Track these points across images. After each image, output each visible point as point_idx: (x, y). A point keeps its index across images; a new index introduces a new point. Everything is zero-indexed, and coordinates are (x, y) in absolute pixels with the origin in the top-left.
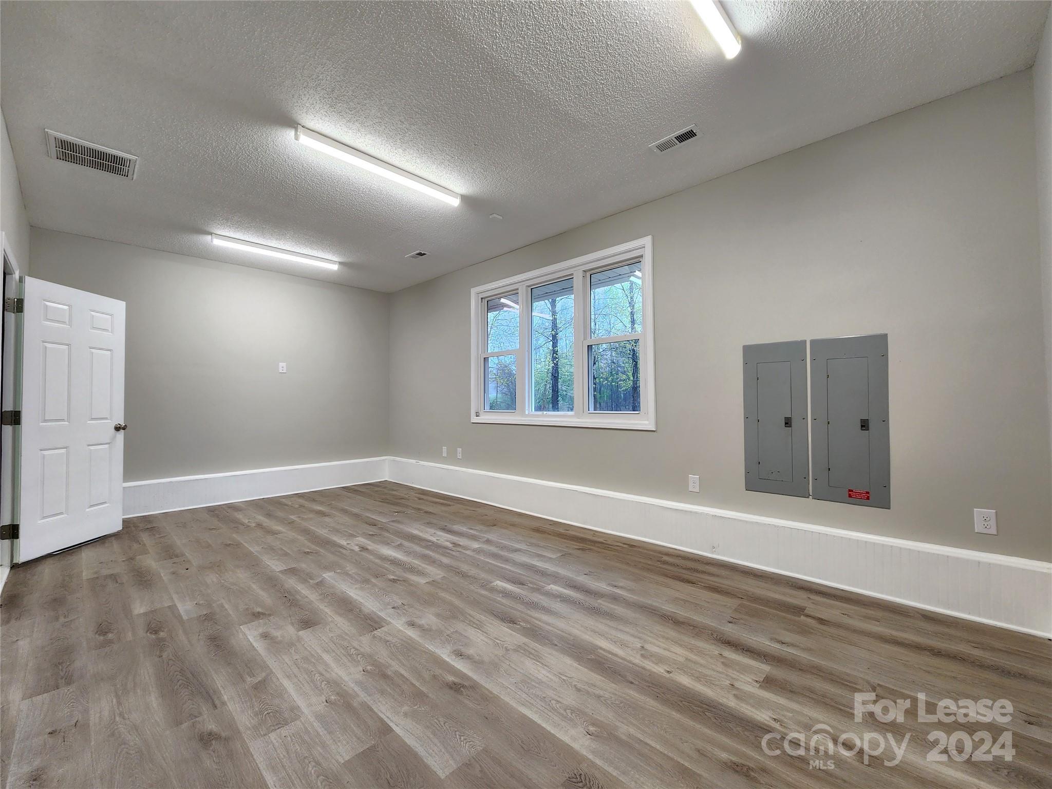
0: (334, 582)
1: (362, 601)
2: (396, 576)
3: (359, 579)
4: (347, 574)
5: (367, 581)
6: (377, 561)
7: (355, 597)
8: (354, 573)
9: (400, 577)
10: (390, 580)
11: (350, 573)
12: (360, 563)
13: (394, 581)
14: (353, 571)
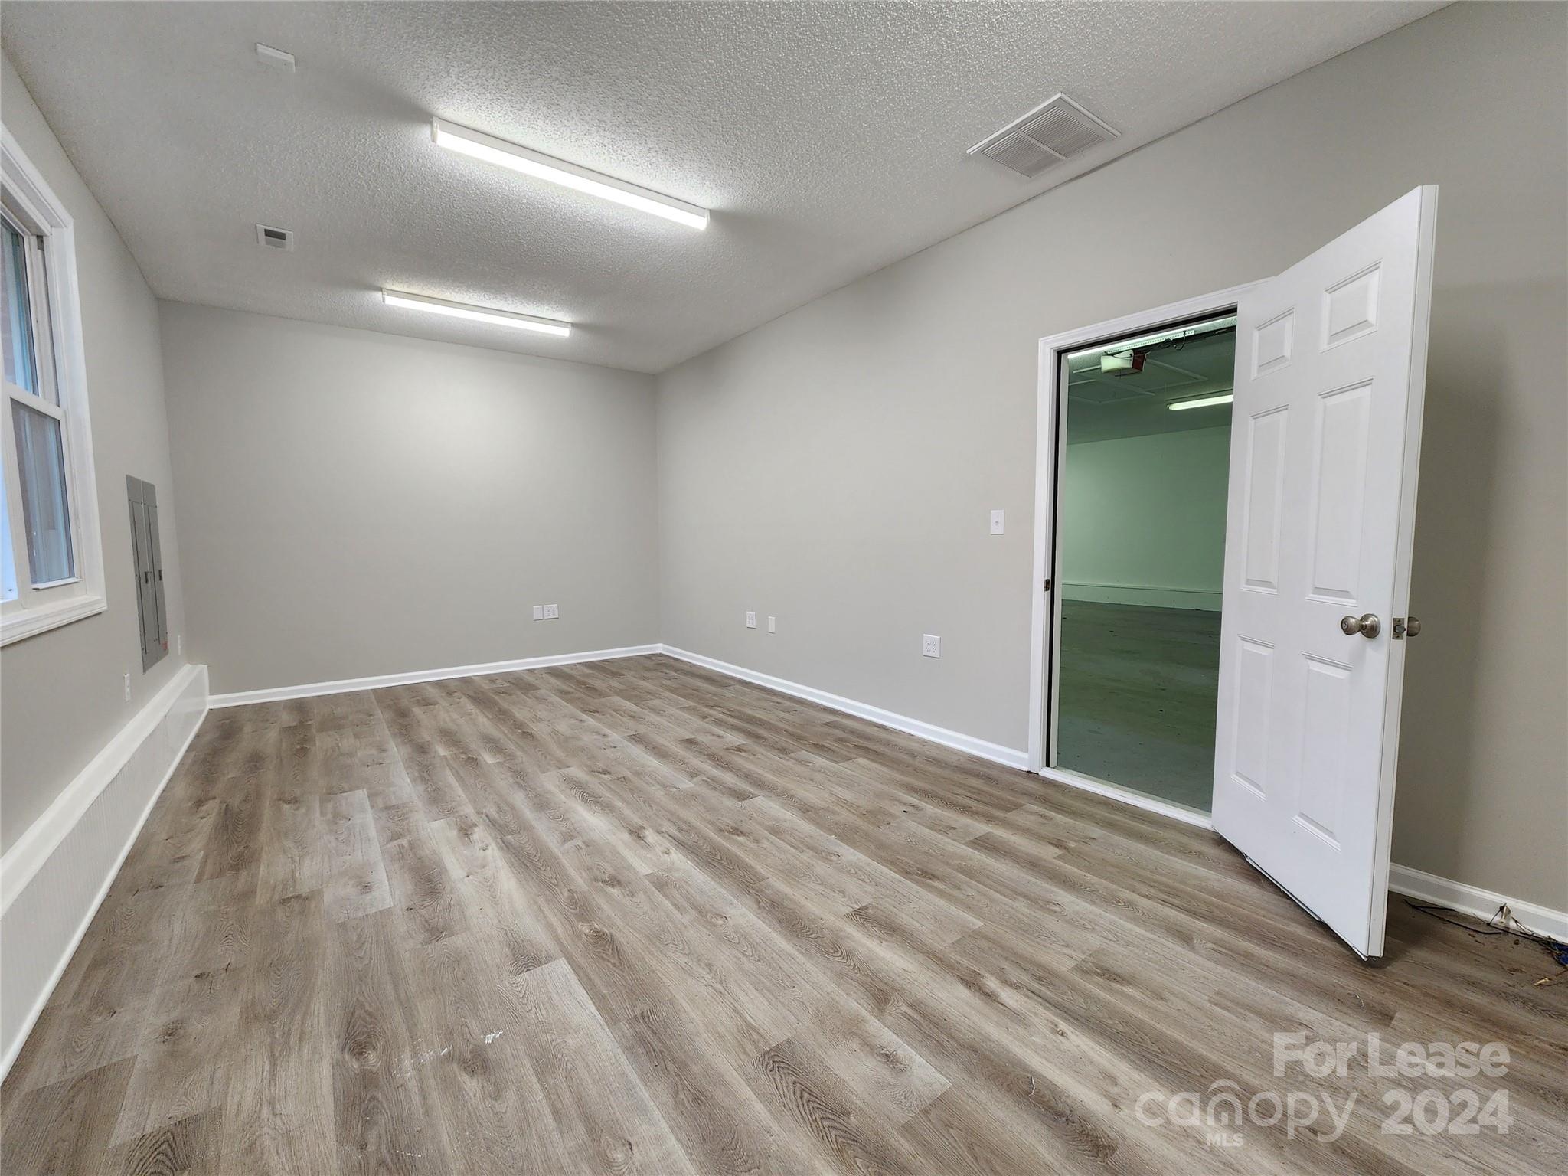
0: (675, 774)
1: (646, 755)
2: (600, 778)
3: (647, 777)
4: (664, 786)
5: (638, 774)
6: (618, 803)
7: (651, 758)
8: (653, 785)
9: (596, 776)
10: (609, 773)
11: (658, 787)
12: (644, 802)
13: (605, 772)
14: (653, 788)
